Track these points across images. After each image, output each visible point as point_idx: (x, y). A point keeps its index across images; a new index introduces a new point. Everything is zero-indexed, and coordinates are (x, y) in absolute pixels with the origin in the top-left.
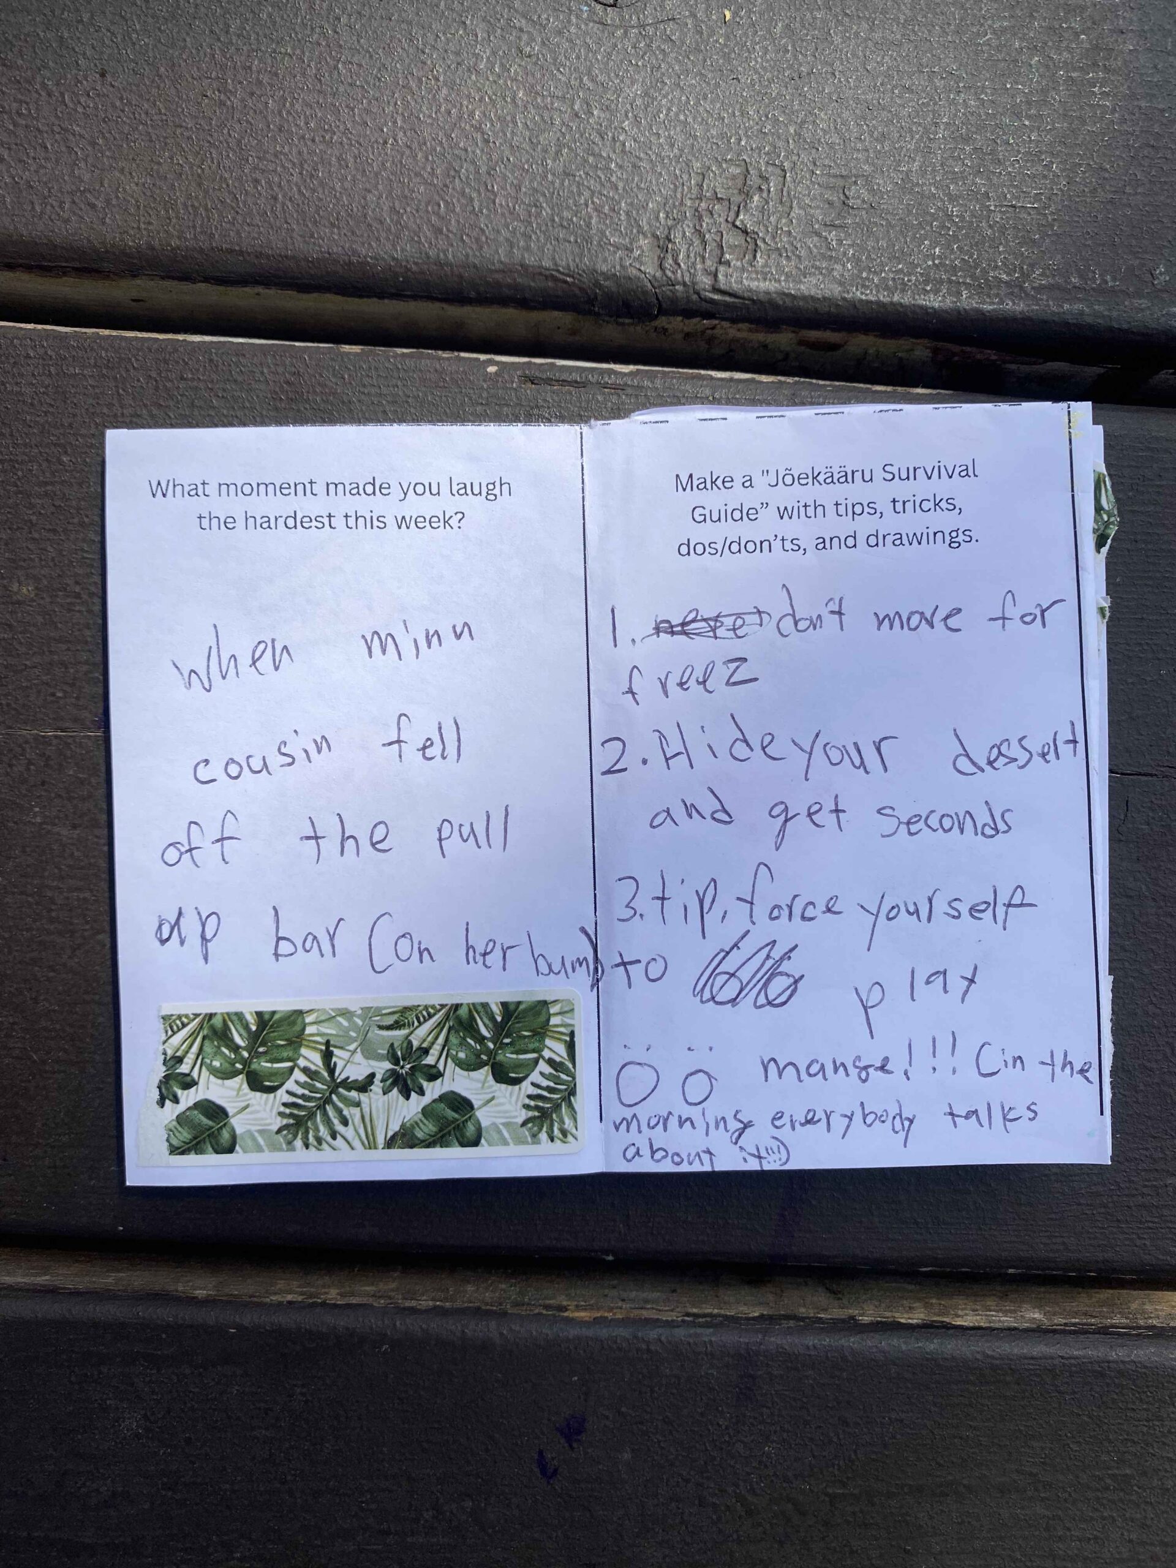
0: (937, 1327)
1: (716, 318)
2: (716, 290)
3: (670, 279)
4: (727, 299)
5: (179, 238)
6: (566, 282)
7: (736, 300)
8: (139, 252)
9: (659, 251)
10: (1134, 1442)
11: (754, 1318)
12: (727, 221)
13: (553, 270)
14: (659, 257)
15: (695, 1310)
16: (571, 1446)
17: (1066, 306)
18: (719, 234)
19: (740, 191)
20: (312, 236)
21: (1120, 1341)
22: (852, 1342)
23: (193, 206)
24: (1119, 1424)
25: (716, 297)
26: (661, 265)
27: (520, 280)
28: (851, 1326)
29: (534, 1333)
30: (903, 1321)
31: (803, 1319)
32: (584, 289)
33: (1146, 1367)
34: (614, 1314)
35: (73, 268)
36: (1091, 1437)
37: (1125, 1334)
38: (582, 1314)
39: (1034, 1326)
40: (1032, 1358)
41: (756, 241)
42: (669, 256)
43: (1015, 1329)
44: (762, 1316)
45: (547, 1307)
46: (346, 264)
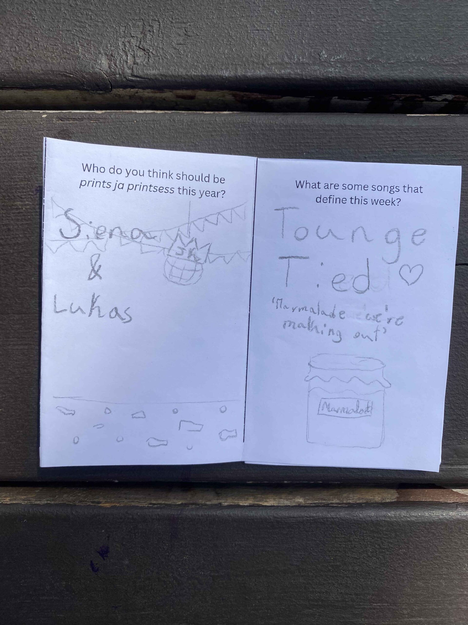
0: (255, 506)
1: (136, 88)
2: (133, 75)
3: (114, 72)
4: (138, 79)
6: (70, 77)
7: (142, 79)
9: (108, 61)
10: (339, 551)
11: (179, 505)
12: (136, 46)
13: (64, 72)
14: (108, 63)
15: (154, 502)
16: (104, 559)
17: (283, 71)
18: (133, 52)
19: (142, 33)
21: (332, 509)
22: (219, 513)
24: (333, 544)
25: (133, 79)
26: (109, 66)
27: (52, 77)
28: (219, 506)
29: (86, 513)
30: (241, 504)
31: (198, 505)
32: (79, 79)
33: (343, 520)
34: (120, 504)
36: (321, 550)
37: (335, 506)
38: (107, 505)
39: (297, 504)
40: (294, 518)
41: (148, 53)
42: (112, 63)
43: (289, 506)
44: (182, 504)
45: (93, 502)
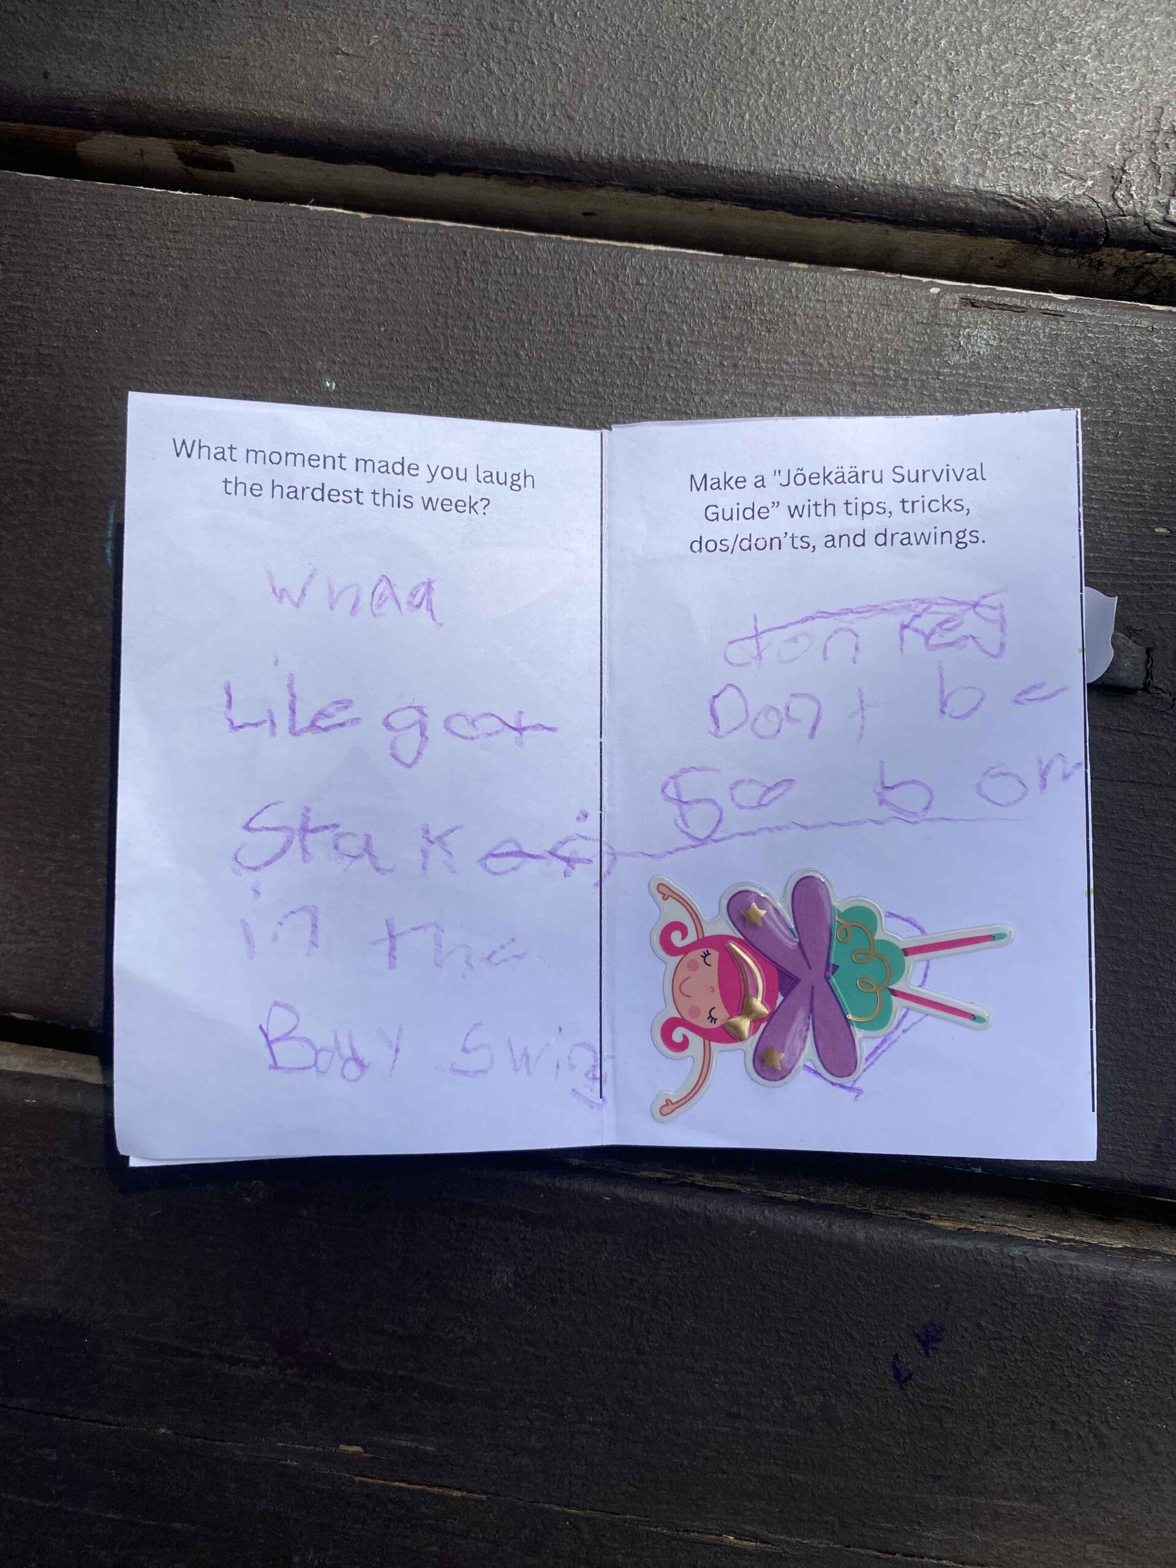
2: (1166, 222)
3: (1121, 209)
5: (649, 151)
6: (1017, 208)
8: (610, 162)
9: (1113, 181)
11: (1118, 1250)
13: (1006, 196)
14: (1112, 187)
16: (927, 1355)
20: (775, 155)
23: (665, 122)
25: (1165, 228)
26: (1113, 195)
27: (972, 205)
31: (1168, 1256)
32: (1034, 216)
34: (978, 1227)
35: (546, 177)
38: (947, 1224)
42: (1122, 186)
44: (1125, 1248)
45: (910, 1213)
46: (805, 182)
